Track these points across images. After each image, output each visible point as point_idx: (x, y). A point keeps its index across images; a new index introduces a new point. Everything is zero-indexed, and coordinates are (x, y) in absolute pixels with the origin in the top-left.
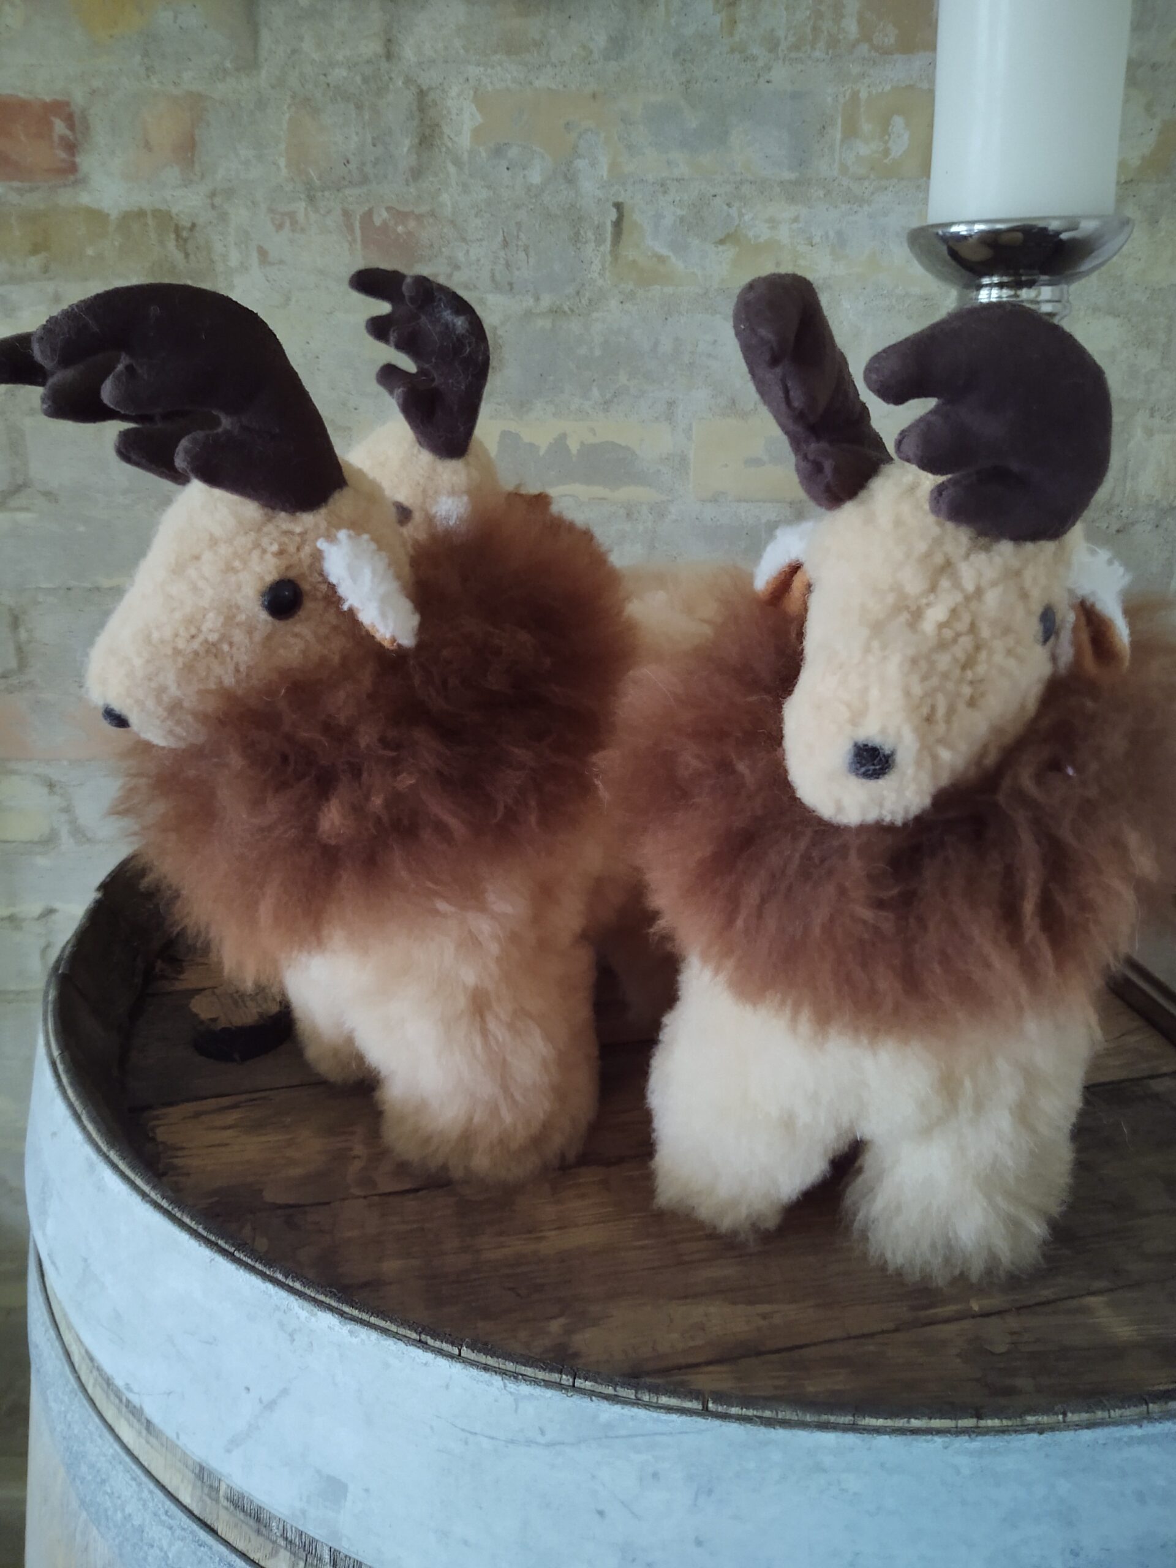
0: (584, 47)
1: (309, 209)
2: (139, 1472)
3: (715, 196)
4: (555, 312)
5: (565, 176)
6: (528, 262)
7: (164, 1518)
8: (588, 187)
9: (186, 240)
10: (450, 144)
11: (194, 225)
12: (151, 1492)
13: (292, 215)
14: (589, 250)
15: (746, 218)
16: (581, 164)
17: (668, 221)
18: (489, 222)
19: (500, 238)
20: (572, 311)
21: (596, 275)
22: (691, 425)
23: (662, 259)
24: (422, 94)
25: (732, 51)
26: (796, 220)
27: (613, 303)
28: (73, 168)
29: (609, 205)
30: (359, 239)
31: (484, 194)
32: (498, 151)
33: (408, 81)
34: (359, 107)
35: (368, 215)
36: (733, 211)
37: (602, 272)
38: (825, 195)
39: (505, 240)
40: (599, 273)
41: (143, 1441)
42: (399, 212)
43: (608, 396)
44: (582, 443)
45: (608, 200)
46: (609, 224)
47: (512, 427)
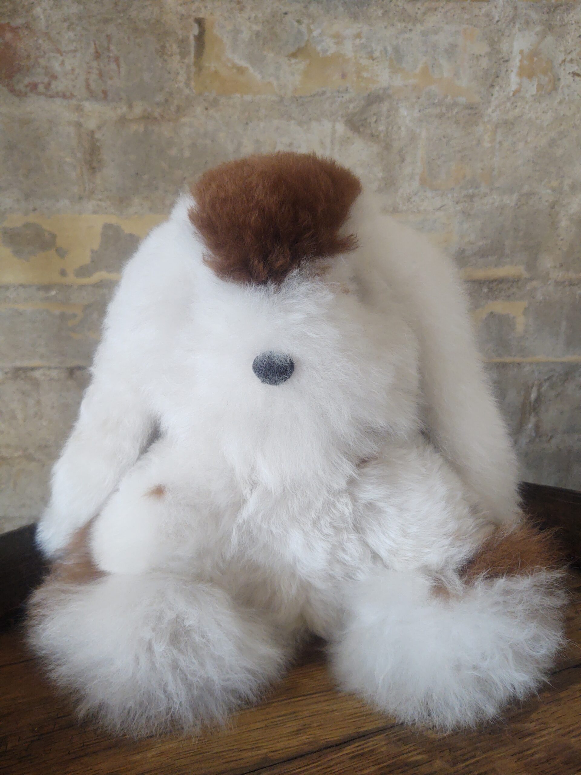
3: (286, 14)
4: (147, 118)
6: (119, 72)
14: (175, 62)
15: (315, 34)
17: (245, 35)
18: (82, 35)
19: (92, 50)
20: (162, 117)
21: (182, 85)
23: (241, 70)
26: (358, 36)
27: (199, 110)
29: (191, 20)
36: (303, 28)
37: (187, 82)
38: (383, 14)
39: (97, 52)
40: (185, 83)
45: (189, 16)
46: (192, 38)
47: (113, 220)
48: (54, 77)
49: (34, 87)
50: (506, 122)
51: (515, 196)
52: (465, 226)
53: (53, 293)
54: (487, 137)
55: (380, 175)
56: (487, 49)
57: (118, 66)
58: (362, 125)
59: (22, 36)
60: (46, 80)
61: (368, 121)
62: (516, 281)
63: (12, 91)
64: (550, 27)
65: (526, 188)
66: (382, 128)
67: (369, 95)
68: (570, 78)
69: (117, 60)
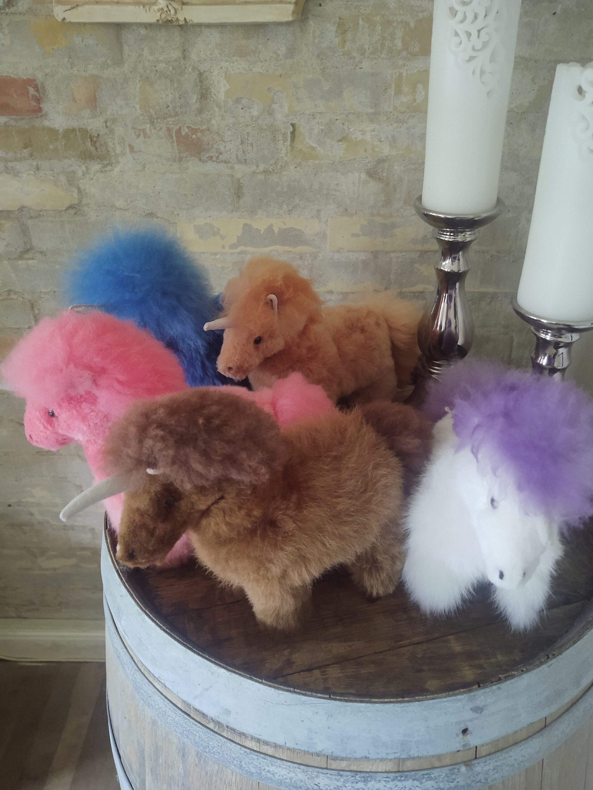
0: (275, 53)
1: (151, 127)
2: (163, 698)
3: (337, 120)
4: (265, 172)
5: (269, 112)
6: (253, 151)
7: (173, 710)
8: (279, 116)
9: (95, 142)
10: (215, 97)
11: (98, 135)
12: (168, 703)
13: (144, 130)
14: (280, 144)
15: (351, 130)
16: (275, 106)
17: (316, 131)
18: (235, 133)
19: (240, 140)
20: (273, 171)
21: (283, 155)
22: (327, 220)
23: (313, 148)
24: (200, 74)
25: (344, 54)
26: (373, 130)
28: (40, 110)
29: (289, 124)
30: (175, 141)
31: (231, 120)
32: (238, 101)
33: (194, 69)
34: (172, 81)
35: (179, 131)
36: (345, 127)
37: (286, 154)
38: (387, 119)
39: (242, 141)
40: (285, 154)
41: (164, 689)
42: (193, 129)
43: (290, 208)
44: (280, 228)
45: (288, 122)
46: (289, 133)
47: (248, 221)
48: (221, 153)
49: (211, 158)
53: (218, 256)
55: (383, 199)
58: (375, 174)
59: (206, 134)
60: (217, 155)
61: (378, 171)
63: (200, 160)
66: (385, 174)
67: (378, 159)
69: (252, 145)
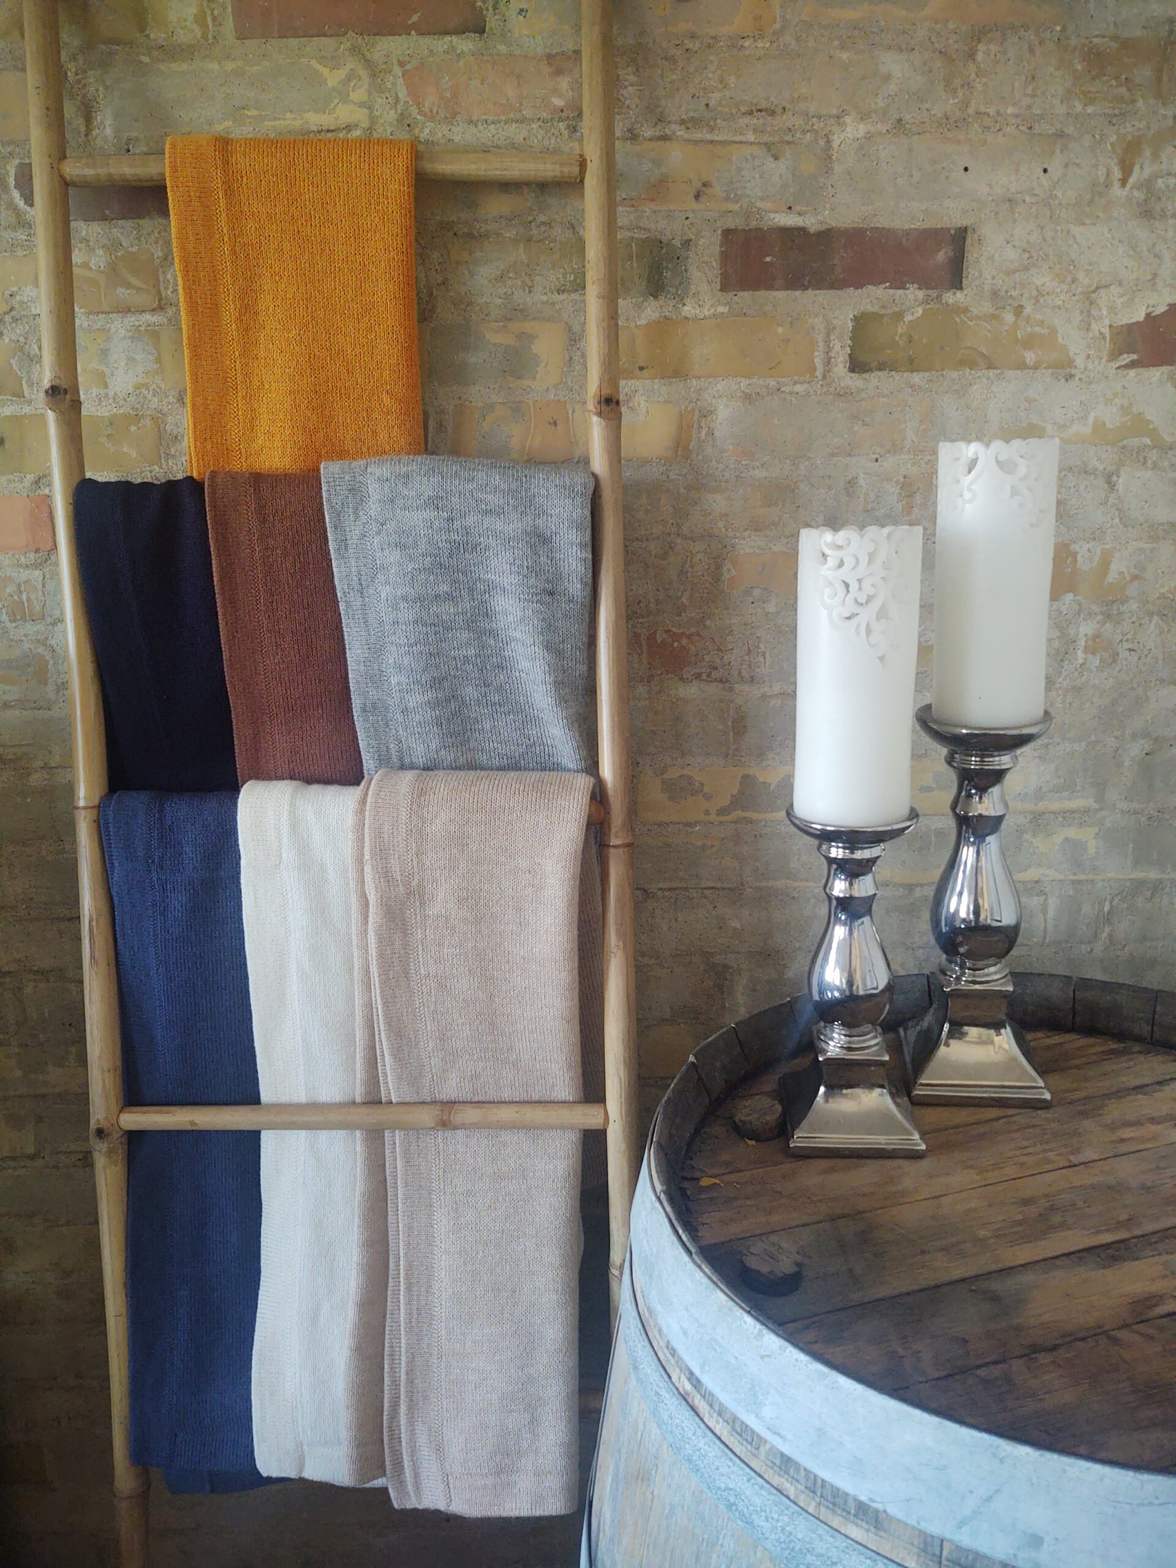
19: (746, 648)
30: (645, 651)
35: (652, 637)
42: (675, 634)
48: (715, 668)
49: (698, 676)
50: (1074, 687)
51: (1083, 744)
52: (1042, 768)
53: (697, 828)
54: (1059, 700)
56: (1059, 634)
57: (765, 659)
59: (694, 640)
60: (708, 670)
62: (1086, 811)
63: (682, 679)
64: (1108, 616)
65: (1093, 738)
68: (1127, 653)
